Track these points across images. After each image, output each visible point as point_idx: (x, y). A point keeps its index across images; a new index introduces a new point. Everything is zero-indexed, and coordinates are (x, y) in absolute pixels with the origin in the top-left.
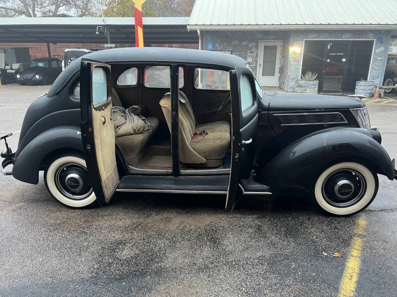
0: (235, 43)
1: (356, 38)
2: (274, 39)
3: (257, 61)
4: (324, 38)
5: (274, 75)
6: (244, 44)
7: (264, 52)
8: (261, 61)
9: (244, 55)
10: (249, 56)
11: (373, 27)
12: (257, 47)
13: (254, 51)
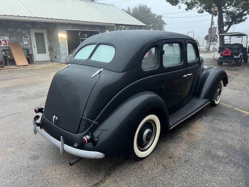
0: (10, 30)
1: (91, 29)
2: (40, 28)
3: (31, 43)
4: (76, 29)
5: (46, 53)
6: (19, 31)
7: (35, 37)
8: (34, 43)
9: (20, 39)
10: (24, 39)
11: (100, 24)
12: (29, 34)
13: (27, 36)
